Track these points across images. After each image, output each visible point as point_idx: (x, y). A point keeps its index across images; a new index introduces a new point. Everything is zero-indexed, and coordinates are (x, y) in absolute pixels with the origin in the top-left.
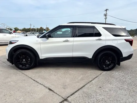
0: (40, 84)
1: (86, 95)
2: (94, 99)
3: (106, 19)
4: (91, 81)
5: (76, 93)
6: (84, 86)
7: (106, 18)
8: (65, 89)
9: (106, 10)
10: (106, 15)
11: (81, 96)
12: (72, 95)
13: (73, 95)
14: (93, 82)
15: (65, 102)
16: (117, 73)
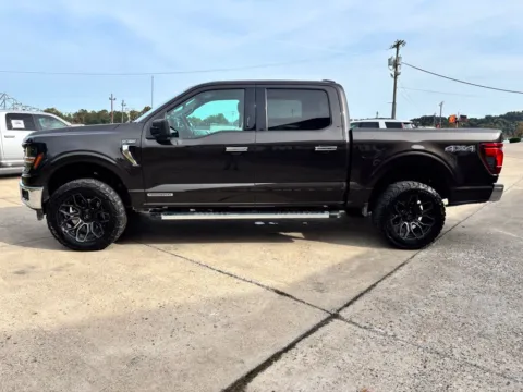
0: (244, 280)
1: (386, 306)
2: (412, 313)
3: (395, 78)
4: (389, 275)
5: (357, 302)
6: (374, 286)
7: (396, 75)
8: (321, 291)
9: (397, 46)
10: (395, 64)
11: (373, 307)
12: (347, 305)
13: (351, 307)
14: (396, 275)
15: (336, 321)
16: (462, 254)
